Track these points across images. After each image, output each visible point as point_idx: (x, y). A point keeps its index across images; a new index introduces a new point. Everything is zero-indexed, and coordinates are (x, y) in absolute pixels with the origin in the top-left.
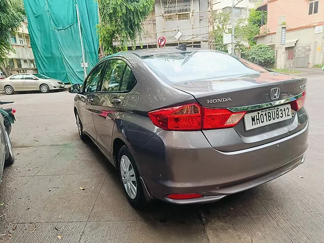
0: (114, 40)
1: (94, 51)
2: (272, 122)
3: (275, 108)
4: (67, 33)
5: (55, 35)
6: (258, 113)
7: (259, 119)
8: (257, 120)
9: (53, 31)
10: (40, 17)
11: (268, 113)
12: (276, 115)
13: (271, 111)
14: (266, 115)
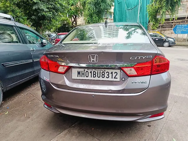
0: (158, 14)
1: (145, 21)
2: (96, 78)
3: (102, 70)
4: (133, 12)
5: (126, 13)
6: (84, 70)
7: (84, 74)
8: (82, 74)
9: (125, 11)
10: (120, 4)
11: (94, 72)
12: (101, 74)
13: (96, 71)
14: (91, 72)
